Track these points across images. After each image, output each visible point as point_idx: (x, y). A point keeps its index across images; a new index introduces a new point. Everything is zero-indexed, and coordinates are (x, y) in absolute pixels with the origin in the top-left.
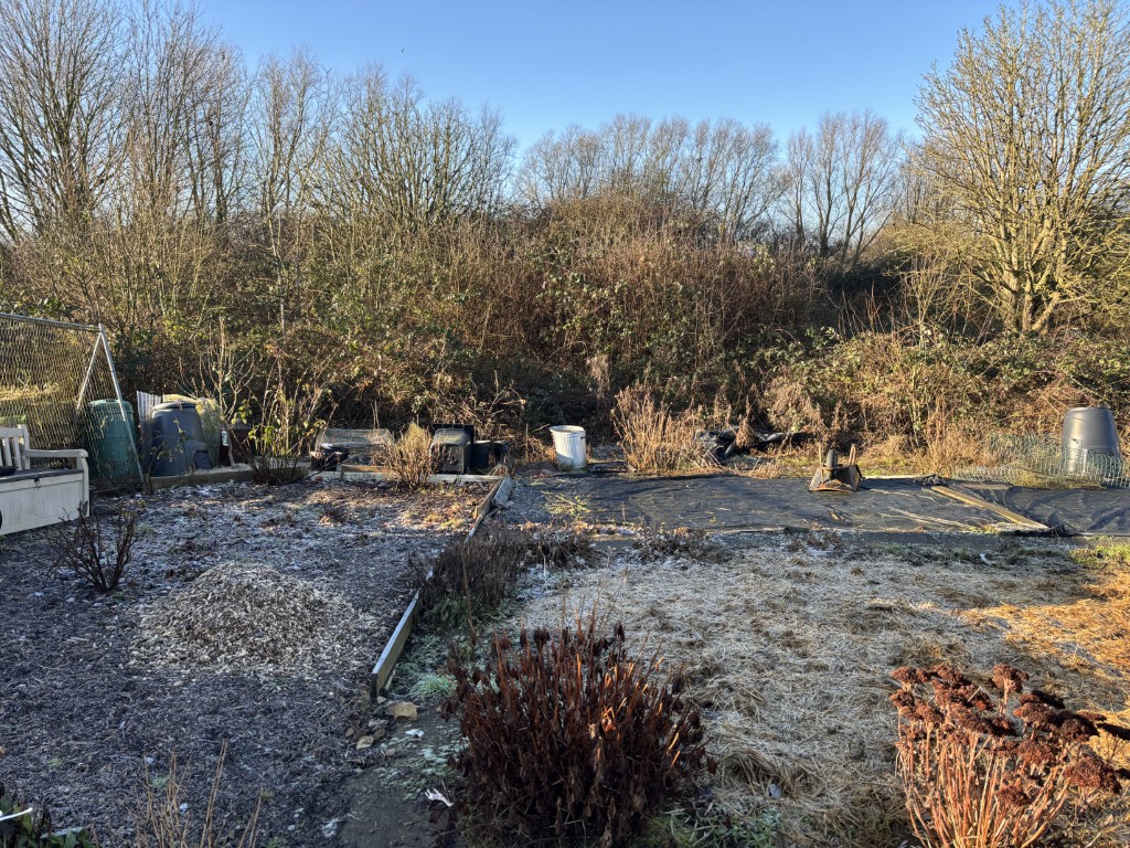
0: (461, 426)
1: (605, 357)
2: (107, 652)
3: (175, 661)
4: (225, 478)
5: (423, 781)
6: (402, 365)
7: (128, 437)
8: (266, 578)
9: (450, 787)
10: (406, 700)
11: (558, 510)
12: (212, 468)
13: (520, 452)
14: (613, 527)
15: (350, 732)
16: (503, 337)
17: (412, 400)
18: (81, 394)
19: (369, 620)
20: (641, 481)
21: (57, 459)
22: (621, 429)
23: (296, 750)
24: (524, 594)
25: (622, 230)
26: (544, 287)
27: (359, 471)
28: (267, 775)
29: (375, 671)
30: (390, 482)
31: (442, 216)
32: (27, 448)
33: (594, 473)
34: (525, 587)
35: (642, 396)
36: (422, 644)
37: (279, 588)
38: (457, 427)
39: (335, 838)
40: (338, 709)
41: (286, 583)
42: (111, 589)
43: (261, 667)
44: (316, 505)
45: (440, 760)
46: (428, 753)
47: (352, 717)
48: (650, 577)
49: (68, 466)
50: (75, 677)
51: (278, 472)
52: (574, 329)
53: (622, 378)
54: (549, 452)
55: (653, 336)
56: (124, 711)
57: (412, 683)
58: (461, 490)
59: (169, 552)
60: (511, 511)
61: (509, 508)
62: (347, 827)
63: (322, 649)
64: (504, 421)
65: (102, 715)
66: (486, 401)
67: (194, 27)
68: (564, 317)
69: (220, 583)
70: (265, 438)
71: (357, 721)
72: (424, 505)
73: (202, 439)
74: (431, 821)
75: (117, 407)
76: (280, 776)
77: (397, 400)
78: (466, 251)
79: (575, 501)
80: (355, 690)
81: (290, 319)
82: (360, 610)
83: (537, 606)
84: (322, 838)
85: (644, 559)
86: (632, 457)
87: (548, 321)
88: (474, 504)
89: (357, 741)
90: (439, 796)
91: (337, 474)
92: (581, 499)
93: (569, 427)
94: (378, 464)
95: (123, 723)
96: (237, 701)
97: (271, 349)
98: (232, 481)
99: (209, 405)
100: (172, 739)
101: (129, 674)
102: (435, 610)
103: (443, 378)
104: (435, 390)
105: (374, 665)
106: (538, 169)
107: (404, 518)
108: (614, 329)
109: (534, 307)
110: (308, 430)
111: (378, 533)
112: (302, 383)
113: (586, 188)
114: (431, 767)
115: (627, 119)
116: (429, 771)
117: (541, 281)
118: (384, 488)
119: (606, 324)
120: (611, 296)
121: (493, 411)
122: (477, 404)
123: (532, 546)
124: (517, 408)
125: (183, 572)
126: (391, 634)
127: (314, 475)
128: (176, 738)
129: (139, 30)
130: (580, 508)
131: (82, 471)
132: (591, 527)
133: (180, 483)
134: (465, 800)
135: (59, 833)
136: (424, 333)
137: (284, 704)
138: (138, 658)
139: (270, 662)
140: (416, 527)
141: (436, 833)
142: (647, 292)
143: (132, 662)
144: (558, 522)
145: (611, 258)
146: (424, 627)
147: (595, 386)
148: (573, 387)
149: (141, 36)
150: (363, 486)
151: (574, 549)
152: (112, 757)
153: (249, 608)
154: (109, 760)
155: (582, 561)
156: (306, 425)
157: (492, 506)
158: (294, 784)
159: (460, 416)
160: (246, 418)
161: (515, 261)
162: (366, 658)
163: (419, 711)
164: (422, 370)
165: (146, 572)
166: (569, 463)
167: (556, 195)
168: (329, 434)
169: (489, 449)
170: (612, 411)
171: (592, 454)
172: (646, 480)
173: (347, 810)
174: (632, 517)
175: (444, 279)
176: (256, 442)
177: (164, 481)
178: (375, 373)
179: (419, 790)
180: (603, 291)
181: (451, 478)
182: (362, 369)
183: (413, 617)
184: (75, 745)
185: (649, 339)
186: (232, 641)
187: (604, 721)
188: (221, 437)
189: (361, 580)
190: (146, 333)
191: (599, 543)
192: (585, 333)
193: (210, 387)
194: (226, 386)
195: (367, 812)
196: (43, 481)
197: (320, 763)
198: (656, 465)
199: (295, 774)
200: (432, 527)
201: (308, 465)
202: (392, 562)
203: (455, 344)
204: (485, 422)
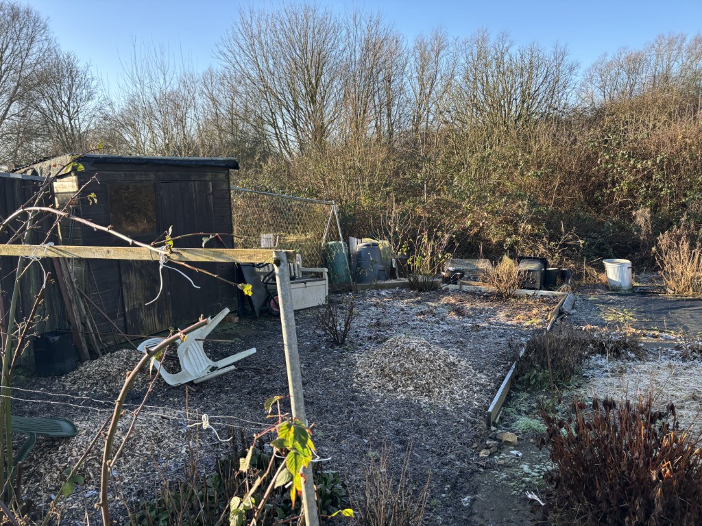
0: (537, 258)
1: (648, 210)
2: (342, 378)
3: (375, 388)
4: (394, 286)
5: (524, 485)
6: (499, 219)
7: (345, 261)
8: (423, 345)
9: (542, 493)
10: (509, 431)
11: (611, 318)
12: (387, 280)
13: (579, 277)
14: (657, 333)
15: (475, 445)
16: (567, 198)
17: (504, 241)
18: (324, 238)
19: (483, 378)
20: (679, 301)
21: (314, 272)
22: (662, 262)
23: (443, 450)
24: (589, 373)
25: (664, 117)
26: (599, 162)
27: (471, 285)
28: (428, 462)
29: (490, 410)
30: (491, 293)
31: (526, 121)
32: (301, 266)
33: (639, 293)
34: (589, 369)
35: (679, 238)
36: (518, 397)
37: (430, 353)
38: (535, 259)
39: (470, 508)
40: (467, 430)
41: (434, 350)
42: (341, 344)
43: (422, 398)
44: (446, 305)
45: (534, 474)
46: (526, 468)
47: (476, 436)
48: (690, 371)
49: (319, 276)
50: (327, 389)
51: (424, 283)
52: (622, 190)
53: (661, 224)
54: (602, 277)
55: (689, 194)
56: (352, 412)
57: (513, 421)
58: (538, 300)
59: (368, 326)
60: (575, 316)
61: (573, 314)
62: (476, 502)
63: (455, 392)
64: (567, 255)
65: (342, 412)
66: (555, 241)
67: (380, 27)
68: (614, 183)
69: (398, 346)
70: (417, 264)
71: (480, 439)
72: (514, 309)
73: (382, 264)
74: (531, 512)
75: (340, 245)
76: (435, 464)
77: (494, 241)
78: (542, 142)
79: (623, 312)
80: (477, 420)
81: (429, 192)
82: (477, 371)
83: (599, 382)
84: (462, 506)
85: (684, 358)
86: (671, 283)
87: (601, 186)
88: (548, 310)
89: (479, 451)
90: (535, 497)
91: (457, 287)
92: (629, 311)
93: (618, 260)
94: (483, 281)
95: (352, 418)
96: (409, 416)
97: (419, 211)
98: (398, 288)
99: (385, 244)
100: (377, 432)
101: (354, 392)
102: (526, 377)
103: (526, 227)
104: (519, 235)
105: (489, 406)
106: (594, 82)
107: (501, 316)
108: (656, 189)
109: (591, 177)
110: (441, 260)
111: (486, 325)
112: (437, 231)
113: (632, 90)
114: (529, 477)
115: (666, 37)
116: (528, 479)
117: (597, 158)
118: (487, 296)
119: (649, 186)
120: (653, 165)
121: (560, 248)
122: (549, 243)
123: (593, 342)
124: (577, 246)
125: (376, 338)
126: (498, 388)
127: (444, 286)
128: (378, 431)
129: (351, 34)
130: (627, 317)
131: (325, 279)
132: (639, 332)
133: (371, 288)
134: (554, 504)
135: (325, 472)
136: (513, 198)
137: (436, 422)
138: (357, 383)
139: (426, 395)
140: (509, 323)
141: (534, 520)
142: (684, 160)
143: (354, 385)
144: (612, 326)
145: (654, 138)
146: (518, 386)
147: (639, 230)
148: (620, 231)
149: (352, 37)
150: (474, 294)
151: (626, 346)
152: (348, 436)
153: (414, 362)
154: (346, 437)
155: (633, 355)
156: (440, 256)
157: (560, 313)
158: (444, 470)
159: (536, 251)
160: (406, 252)
161: (577, 147)
162: (483, 401)
163: (518, 439)
164: (511, 221)
165: (358, 336)
166: (617, 285)
167: (607, 98)
168: (452, 262)
169: (557, 274)
170: (654, 249)
171: (637, 280)
172: (683, 300)
173: (476, 493)
174: (672, 326)
175: (526, 162)
176: (412, 266)
177: (362, 286)
178: (481, 224)
179: (521, 490)
180: (647, 162)
181: (531, 292)
182: (473, 222)
183: (511, 380)
184: (329, 426)
185: (685, 195)
186: (405, 381)
187: (663, 469)
188: (392, 263)
189: (476, 353)
190: (353, 205)
191: (645, 344)
192: (631, 192)
193: (387, 234)
194: (395, 233)
195: (488, 497)
196: (308, 284)
197: (458, 461)
198: (691, 290)
199: (444, 464)
200: (520, 323)
201: (440, 280)
202: (496, 343)
203: (533, 204)
204: (553, 256)
